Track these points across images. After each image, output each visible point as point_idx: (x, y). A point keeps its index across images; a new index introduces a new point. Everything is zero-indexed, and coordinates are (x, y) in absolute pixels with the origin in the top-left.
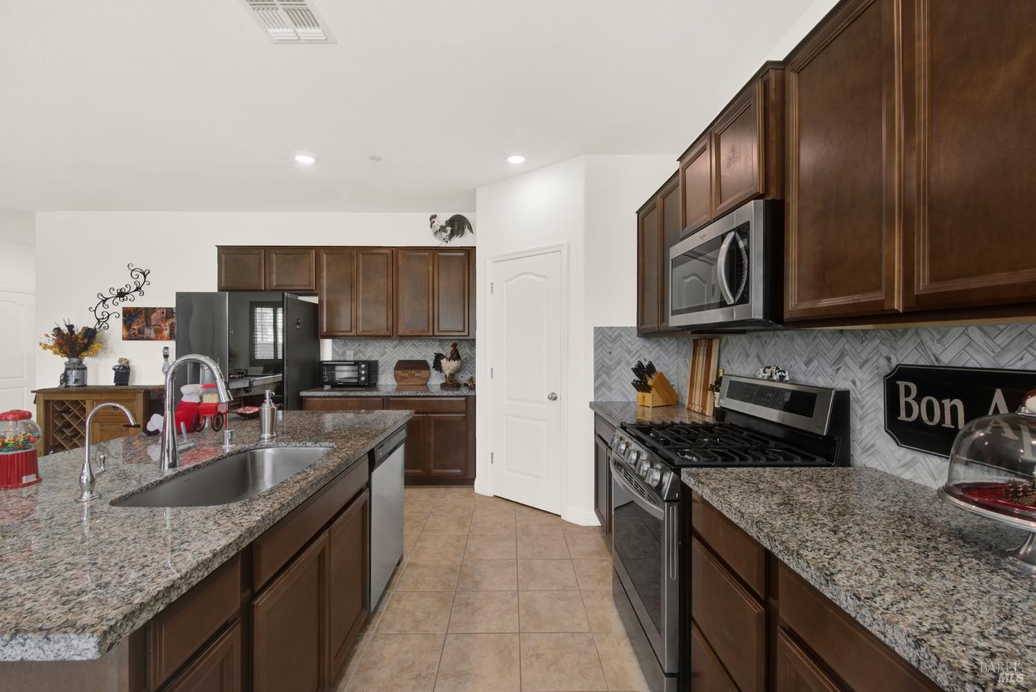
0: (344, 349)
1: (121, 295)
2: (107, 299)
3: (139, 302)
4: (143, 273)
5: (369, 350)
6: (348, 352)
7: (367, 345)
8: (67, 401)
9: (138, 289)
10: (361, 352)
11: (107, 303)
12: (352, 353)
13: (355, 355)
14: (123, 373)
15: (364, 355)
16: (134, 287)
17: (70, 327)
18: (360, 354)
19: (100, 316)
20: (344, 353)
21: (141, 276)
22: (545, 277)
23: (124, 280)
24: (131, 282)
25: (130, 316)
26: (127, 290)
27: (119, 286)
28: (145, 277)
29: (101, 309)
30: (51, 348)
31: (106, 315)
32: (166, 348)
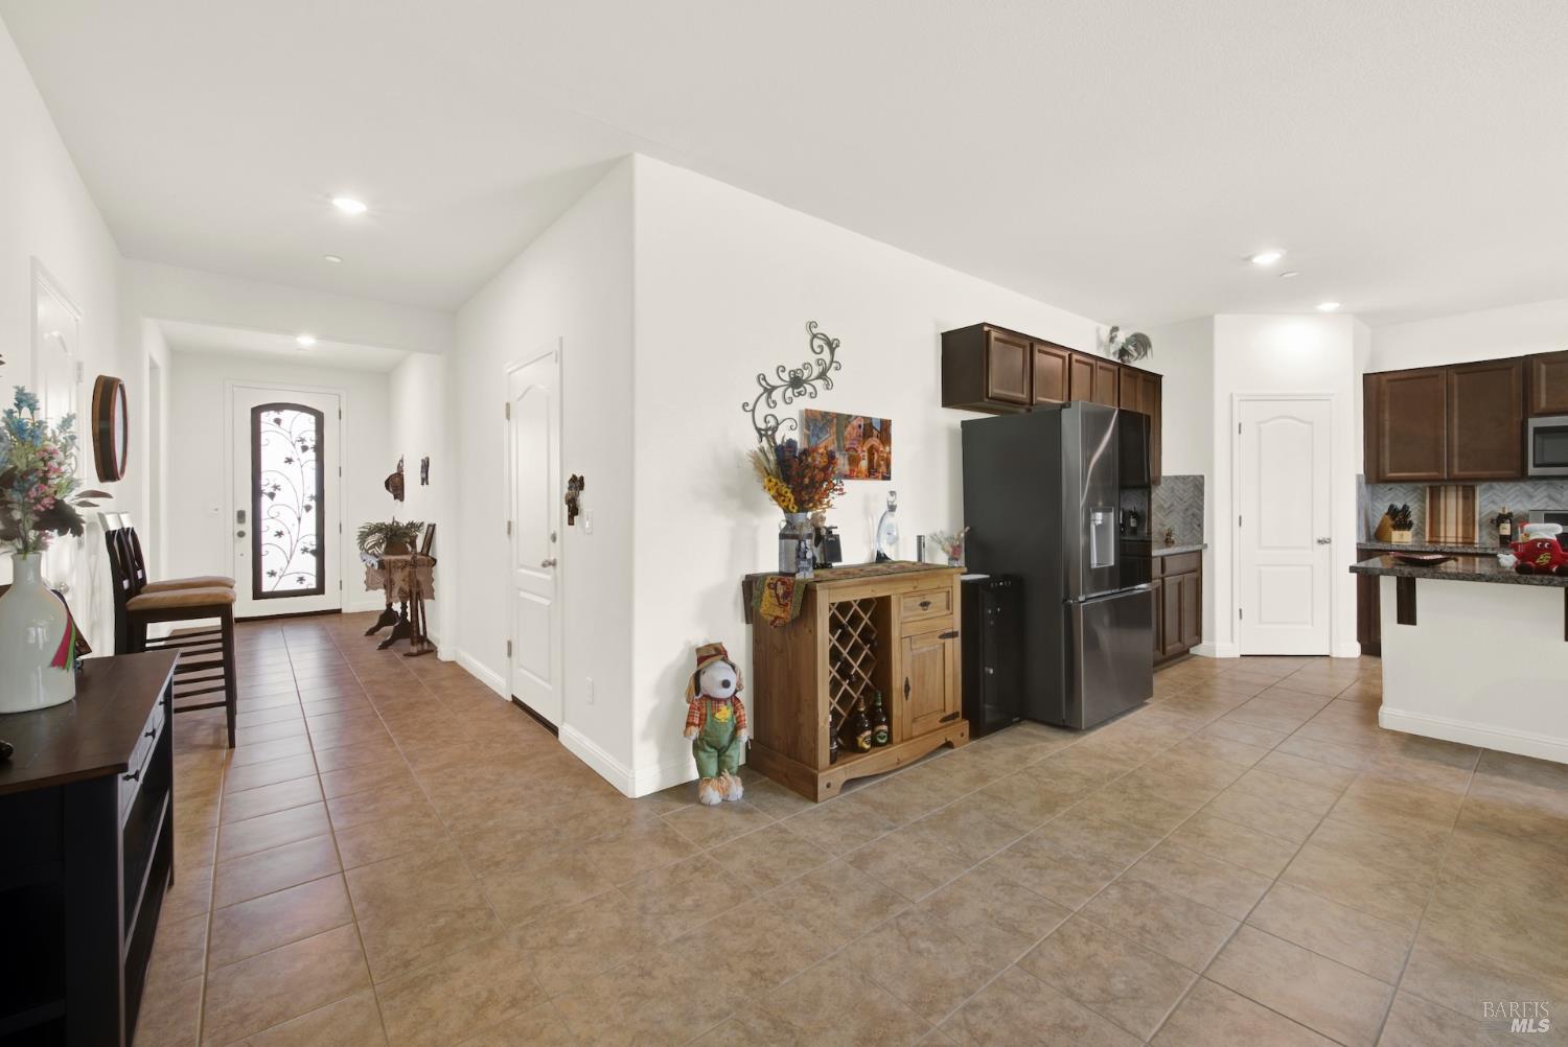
1: (796, 382)
2: (774, 388)
3: (826, 401)
4: (830, 345)
9: (822, 375)
11: (774, 395)
16: (816, 370)
21: (826, 349)
22: (1311, 423)
23: (799, 355)
24: (812, 358)
25: (812, 428)
26: (805, 375)
27: (793, 364)
28: (833, 351)
29: (762, 409)
31: (772, 422)
32: (892, 495)
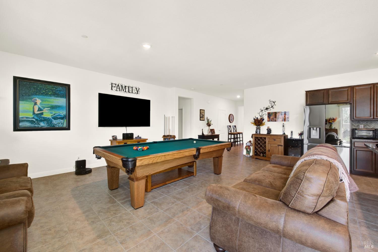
0: (358, 124)
1: (267, 109)
2: (263, 110)
3: (272, 111)
4: (274, 102)
5: (372, 125)
6: (360, 126)
7: (371, 123)
8: (259, 137)
9: (272, 107)
10: (368, 126)
11: (263, 111)
12: (363, 126)
13: (364, 126)
14: (269, 130)
15: (369, 127)
16: (271, 106)
17: (257, 118)
18: (367, 126)
19: (261, 115)
20: (358, 126)
23: (268, 105)
24: (270, 105)
25: (269, 115)
26: (269, 107)
27: (266, 106)
28: (274, 103)
29: (261, 113)
30: (253, 123)
31: (262, 115)
32: (283, 124)
